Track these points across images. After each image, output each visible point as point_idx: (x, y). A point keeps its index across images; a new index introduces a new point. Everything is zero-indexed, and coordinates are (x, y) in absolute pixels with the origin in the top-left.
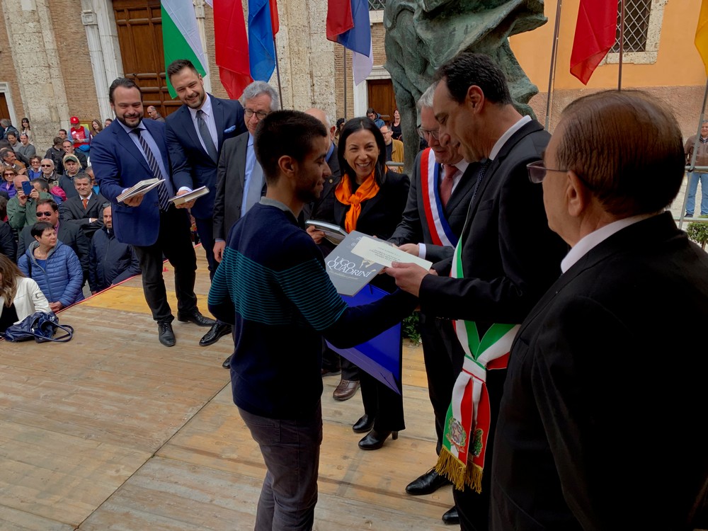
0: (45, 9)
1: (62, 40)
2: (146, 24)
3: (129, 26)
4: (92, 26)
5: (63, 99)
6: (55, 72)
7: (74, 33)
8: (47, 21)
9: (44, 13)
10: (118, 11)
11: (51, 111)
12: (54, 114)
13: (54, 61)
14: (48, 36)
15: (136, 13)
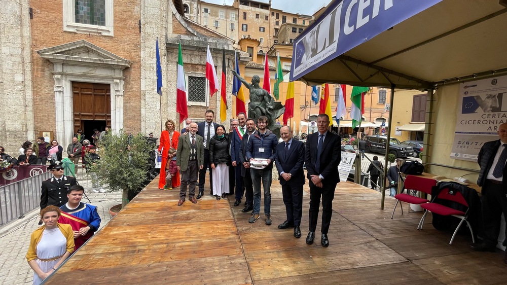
0: (30, 82)
1: (38, 95)
2: (91, 95)
3: (80, 94)
4: (60, 92)
5: (32, 121)
6: (30, 109)
7: (47, 94)
8: (31, 87)
9: (29, 83)
10: (75, 88)
11: (23, 126)
12: (24, 128)
13: (30, 104)
14: (29, 93)
15: (85, 90)
